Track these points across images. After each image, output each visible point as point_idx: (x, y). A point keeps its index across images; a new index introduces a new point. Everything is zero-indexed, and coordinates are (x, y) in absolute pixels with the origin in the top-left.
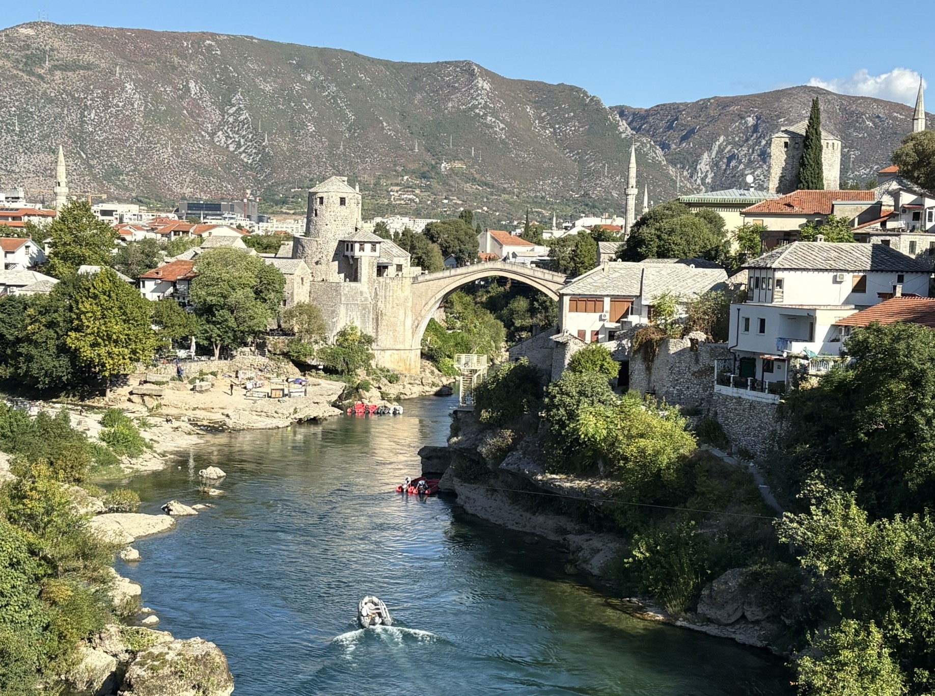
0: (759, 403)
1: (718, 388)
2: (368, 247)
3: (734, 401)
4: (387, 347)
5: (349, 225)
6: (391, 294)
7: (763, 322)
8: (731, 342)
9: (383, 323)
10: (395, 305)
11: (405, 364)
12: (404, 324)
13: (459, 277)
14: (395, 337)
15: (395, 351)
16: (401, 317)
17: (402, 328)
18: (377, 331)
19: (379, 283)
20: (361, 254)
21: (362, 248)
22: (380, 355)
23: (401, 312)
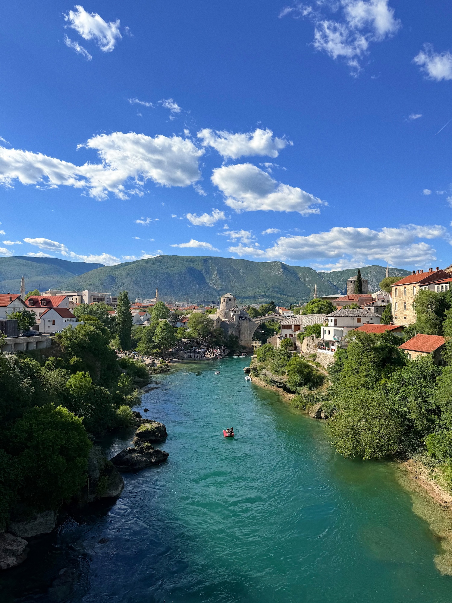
1: (318, 350)
3: (323, 354)
5: (232, 306)
6: (243, 325)
7: (330, 331)
8: (323, 337)
10: (244, 328)
11: (248, 344)
18: (240, 335)
19: (240, 322)
20: (235, 314)
21: (235, 312)
22: (240, 342)
23: (246, 330)
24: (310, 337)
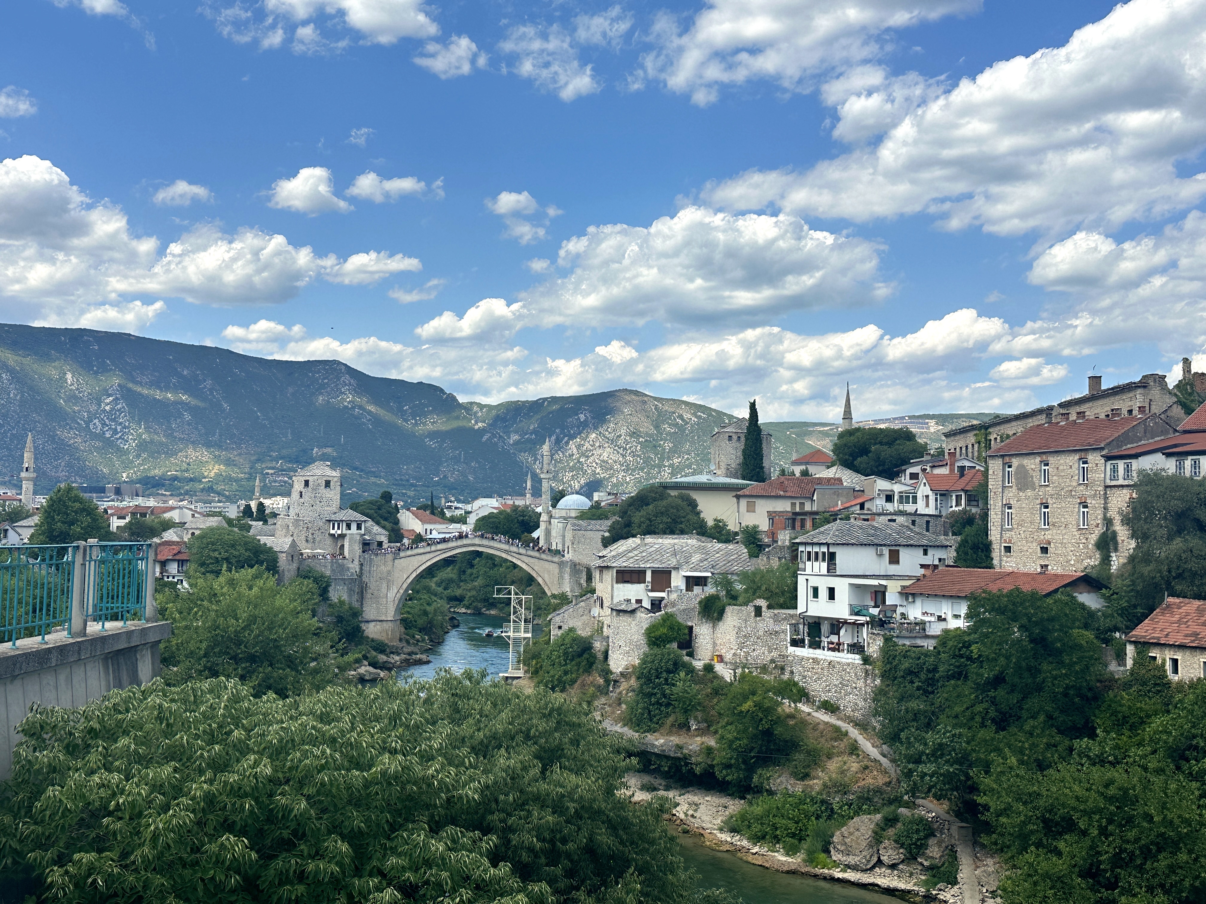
0: (838, 663)
1: (791, 649)
2: (354, 526)
4: (372, 617)
5: (334, 506)
7: (832, 590)
8: (801, 608)
9: (368, 596)
11: (387, 634)
12: (387, 596)
14: (378, 609)
15: (378, 623)
16: (384, 590)
17: (385, 600)
18: (362, 604)
20: (348, 532)
21: (348, 527)
22: (364, 626)
23: (384, 585)
24: (750, 609)
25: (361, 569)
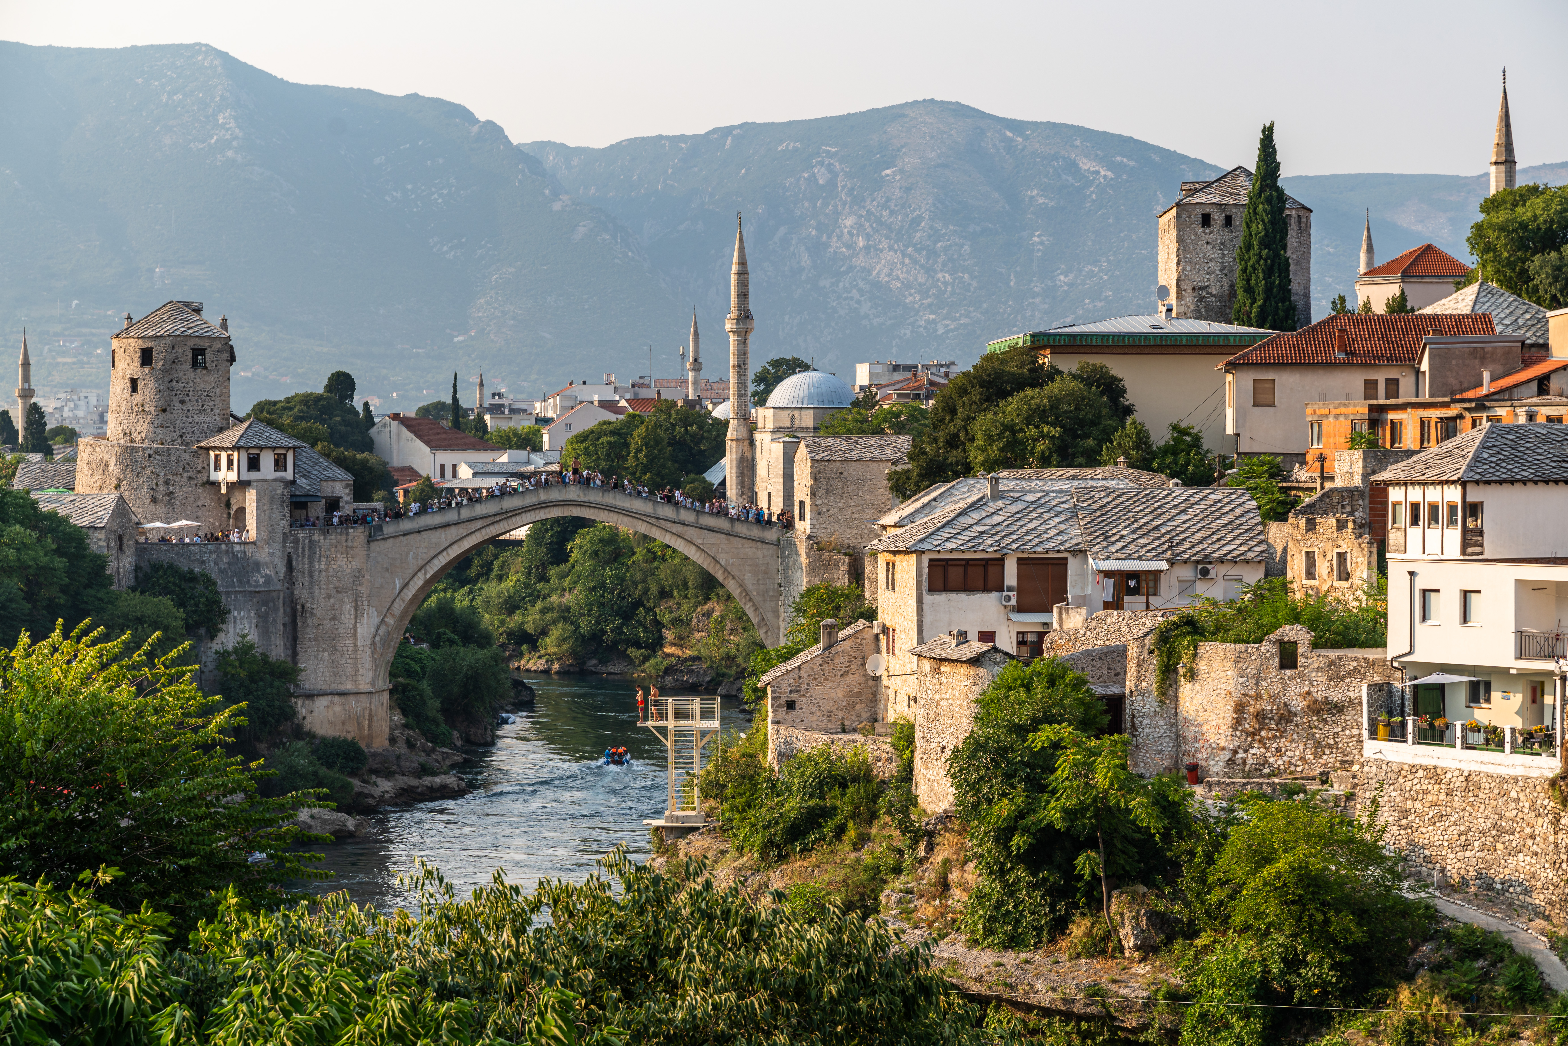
0: (1490, 777)
1: (1373, 749)
2: (267, 460)
3: (1420, 773)
4: (321, 686)
5: (217, 411)
6: (323, 567)
8: (1396, 645)
9: (308, 633)
10: (333, 592)
11: (360, 726)
12: (355, 634)
13: (479, 524)
14: (334, 664)
15: (336, 699)
16: (348, 618)
17: (350, 643)
18: (295, 654)
19: (296, 541)
20: (254, 475)
21: (254, 464)
22: (302, 708)
23: (348, 607)
24: (1268, 648)
25: (290, 567)
